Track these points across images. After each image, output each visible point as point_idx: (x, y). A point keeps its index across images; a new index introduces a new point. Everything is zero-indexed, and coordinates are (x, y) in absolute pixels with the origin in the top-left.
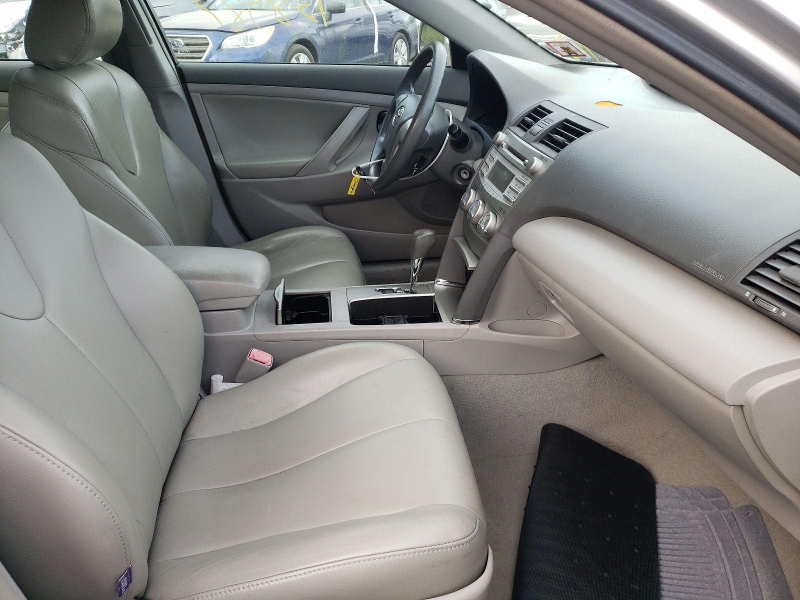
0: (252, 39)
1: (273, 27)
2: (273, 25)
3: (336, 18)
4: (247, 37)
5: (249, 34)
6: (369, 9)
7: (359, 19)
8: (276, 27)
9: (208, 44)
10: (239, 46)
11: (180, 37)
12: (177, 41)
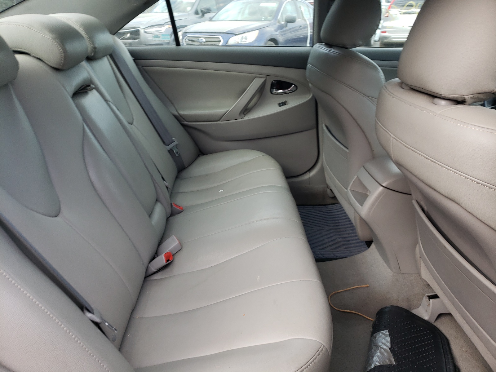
0: (246, 38)
1: (258, 31)
2: (258, 30)
3: (290, 25)
4: (243, 37)
5: (244, 35)
6: (305, 20)
7: (300, 27)
8: (259, 31)
9: (220, 41)
10: (238, 42)
11: (202, 37)
12: (201, 39)
